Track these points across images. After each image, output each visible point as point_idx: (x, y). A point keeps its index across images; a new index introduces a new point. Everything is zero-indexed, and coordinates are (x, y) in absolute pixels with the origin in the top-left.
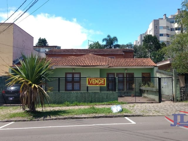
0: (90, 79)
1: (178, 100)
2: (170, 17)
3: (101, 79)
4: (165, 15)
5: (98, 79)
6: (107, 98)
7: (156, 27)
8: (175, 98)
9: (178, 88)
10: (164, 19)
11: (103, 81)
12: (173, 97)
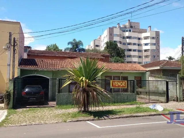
0: (113, 82)
1: (181, 100)
2: (122, 26)
3: (123, 82)
4: (119, 24)
5: (120, 82)
6: (127, 99)
7: (111, 34)
8: (179, 98)
9: (181, 90)
10: (118, 27)
11: (124, 84)
12: (177, 98)
